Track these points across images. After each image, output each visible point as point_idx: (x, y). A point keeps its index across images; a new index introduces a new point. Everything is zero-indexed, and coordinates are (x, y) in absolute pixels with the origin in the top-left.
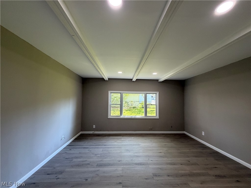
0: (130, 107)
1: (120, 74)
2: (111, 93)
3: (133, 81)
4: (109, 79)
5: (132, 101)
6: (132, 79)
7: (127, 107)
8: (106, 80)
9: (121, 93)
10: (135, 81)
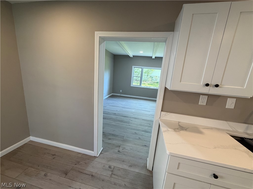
0: (154, 82)
1: (141, 53)
2: (134, 68)
3: (153, 58)
4: (133, 56)
5: (156, 77)
6: (152, 57)
7: (151, 82)
8: (131, 57)
9: (142, 68)
10: (154, 58)
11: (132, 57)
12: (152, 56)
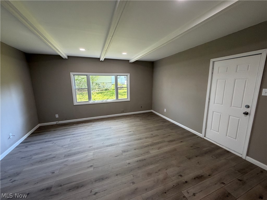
0: (102, 89)
1: (82, 51)
2: (74, 75)
3: (101, 60)
5: (103, 83)
7: (98, 90)
8: (64, 58)
9: (87, 75)
10: (103, 60)
11: (67, 58)
12: (99, 57)
